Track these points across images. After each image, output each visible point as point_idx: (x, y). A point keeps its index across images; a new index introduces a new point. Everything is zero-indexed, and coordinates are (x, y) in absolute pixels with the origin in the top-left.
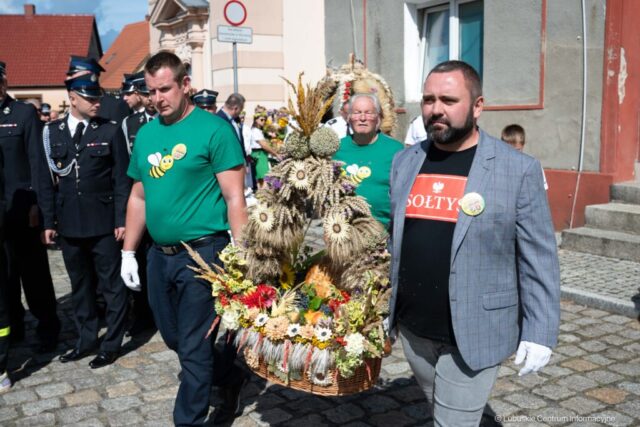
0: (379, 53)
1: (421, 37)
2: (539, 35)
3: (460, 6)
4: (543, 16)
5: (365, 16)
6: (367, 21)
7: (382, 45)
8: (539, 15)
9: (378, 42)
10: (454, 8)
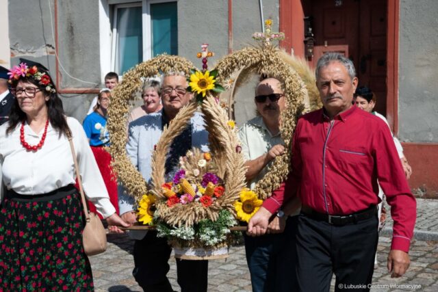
0: (73, 39)
1: (112, 28)
2: (227, 34)
3: (152, 5)
4: (230, 20)
5: (55, 6)
6: (58, 11)
7: (74, 33)
8: (227, 20)
9: (71, 30)
10: (145, 6)
